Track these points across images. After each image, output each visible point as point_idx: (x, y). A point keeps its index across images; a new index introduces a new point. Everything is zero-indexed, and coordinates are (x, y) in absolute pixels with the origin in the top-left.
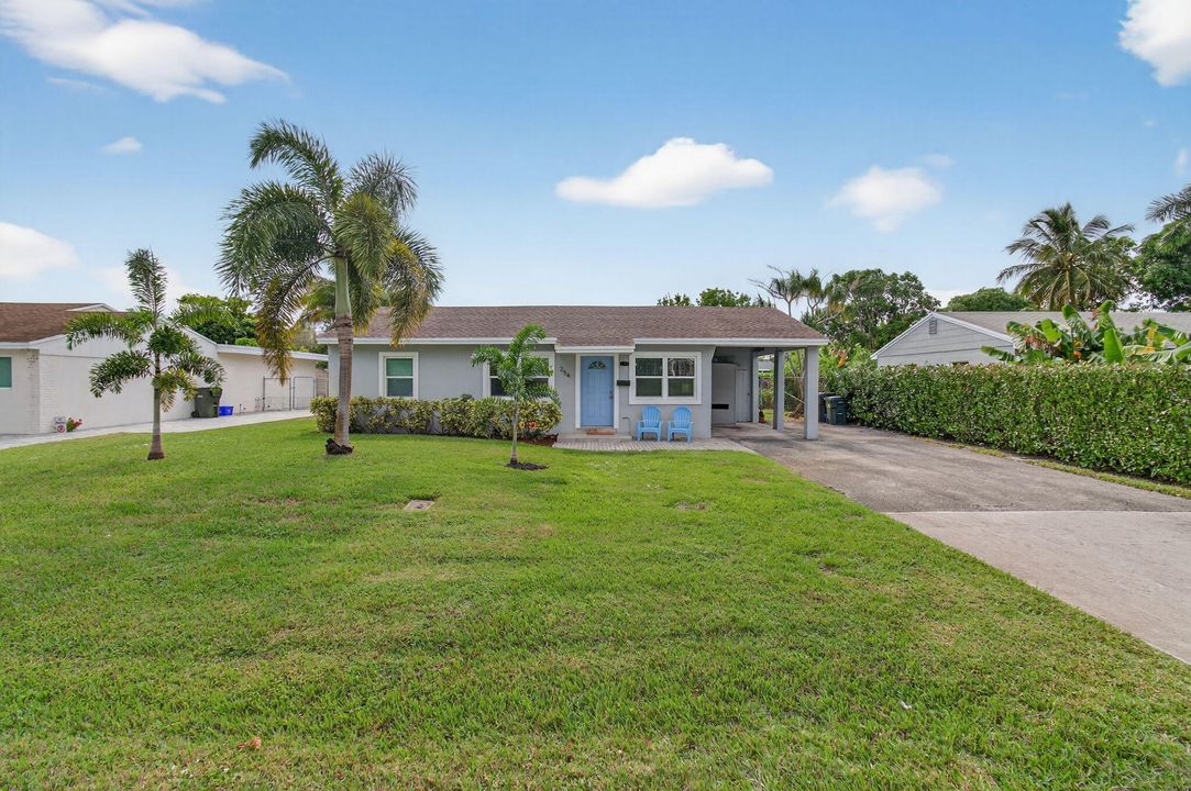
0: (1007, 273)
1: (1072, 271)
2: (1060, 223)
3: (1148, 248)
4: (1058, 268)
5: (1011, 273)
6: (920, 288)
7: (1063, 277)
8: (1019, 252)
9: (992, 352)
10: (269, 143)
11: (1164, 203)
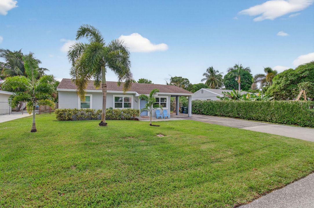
0: (202, 80)
1: (214, 80)
2: (211, 70)
3: (226, 77)
4: (212, 80)
5: (203, 80)
6: (189, 82)
7: (213, 82)
8: (205, 76)
9: (218, 97)
10: (83, 32)
11: (229, 69)
